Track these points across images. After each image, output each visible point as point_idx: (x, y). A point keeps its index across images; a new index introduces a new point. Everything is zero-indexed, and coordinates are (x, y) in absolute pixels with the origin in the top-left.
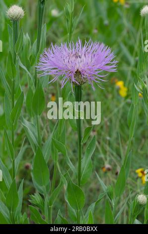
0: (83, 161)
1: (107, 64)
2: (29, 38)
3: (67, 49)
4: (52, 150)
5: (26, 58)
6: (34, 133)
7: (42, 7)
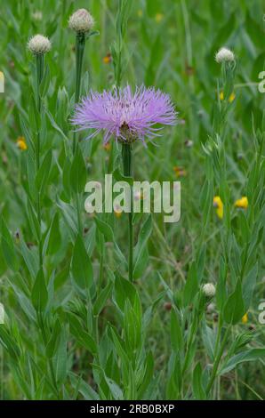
0: (136, 249)
1: (162, 116)
2: (66, 93)
3: (112, 98)
4: (97, 238)
5: (63, 120)
6: (72, 218)
7: (81, 47)
